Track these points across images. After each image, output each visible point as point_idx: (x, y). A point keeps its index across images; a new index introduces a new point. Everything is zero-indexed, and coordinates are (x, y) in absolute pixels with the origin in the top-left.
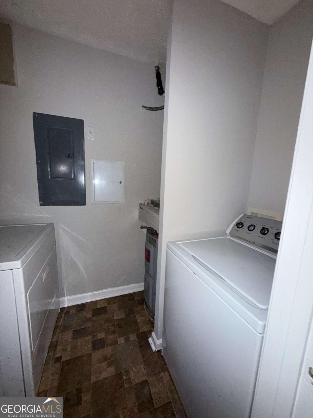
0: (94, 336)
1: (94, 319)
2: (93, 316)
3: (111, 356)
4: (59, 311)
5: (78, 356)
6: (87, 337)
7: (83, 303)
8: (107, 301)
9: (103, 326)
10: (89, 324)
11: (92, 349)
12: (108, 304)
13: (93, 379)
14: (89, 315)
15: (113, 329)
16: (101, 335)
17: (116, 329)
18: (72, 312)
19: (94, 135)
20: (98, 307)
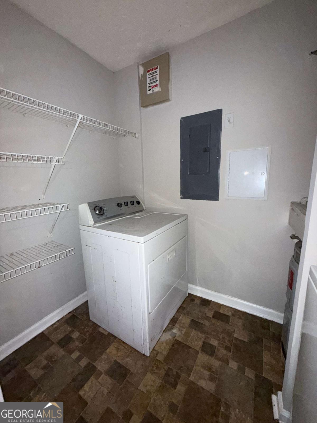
0: (208, 338)
1: (213, 321)
2: (213, 317)
3: (217, 371)
4: (187, 296)
5: (188, 345)
6: (201, 333)
7: (209, 299)
8: (233, 311)
9: (219, 334)
10: (207, 323)
11: (201, 349)
12: (233, 315)
13: (192, 378)
14: (210, 314)
15: (229, 345)
16: (214, 342)
17: (232, 347)
18: (197, 302)
19: (232, 122)
20: (220, 312)
